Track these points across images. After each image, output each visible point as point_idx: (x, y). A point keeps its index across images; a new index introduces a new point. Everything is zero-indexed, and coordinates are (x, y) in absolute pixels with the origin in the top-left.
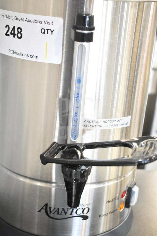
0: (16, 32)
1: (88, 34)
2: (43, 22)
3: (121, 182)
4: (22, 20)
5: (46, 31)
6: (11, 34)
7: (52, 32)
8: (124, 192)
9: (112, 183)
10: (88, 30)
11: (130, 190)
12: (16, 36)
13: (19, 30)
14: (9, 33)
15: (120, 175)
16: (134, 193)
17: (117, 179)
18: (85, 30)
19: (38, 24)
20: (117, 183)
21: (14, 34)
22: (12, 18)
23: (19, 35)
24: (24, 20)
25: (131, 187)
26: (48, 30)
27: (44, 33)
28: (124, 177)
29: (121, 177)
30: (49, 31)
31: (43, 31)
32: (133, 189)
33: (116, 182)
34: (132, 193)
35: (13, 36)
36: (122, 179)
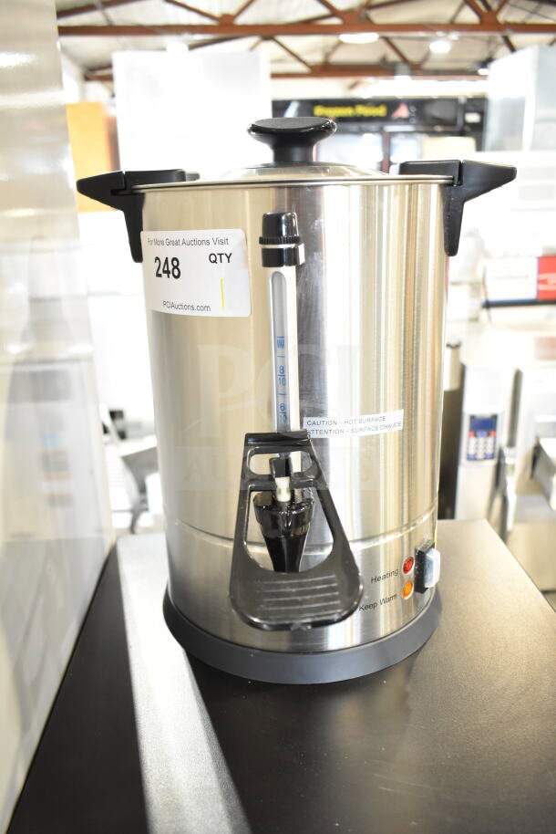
0: (171, 268)
1: (289, 249)
2: (211, 242)
3: (410, 534)
4: (177, 243)
5: (218, 257)
6: (164, 272)
7: (229, 258)
8: (410, 560)
9: (392, 538)
10: (287, 243)
11: (421, 558)
12: (171, 275)
13: (175, 263)
14: (161, 272)
15: (405, 522)
16: (431, 562)
17: (400, 529)
18: (280, 243)
19: (204, 246)
20: (402, 537)
21: (168, 272)
22: (162, 242)
23: (176, 272)
24: (181, 243)
25: (424, 551)
26: (221, 255)
27: (215, 262)
28: (415, 525)
29: (408, 526)
30: (224, 257)
31: (213, 258)
32: (428, 555)
33: (400, 535)
34: (427, 563)
35: (166, 275)
36: (412, 528)
